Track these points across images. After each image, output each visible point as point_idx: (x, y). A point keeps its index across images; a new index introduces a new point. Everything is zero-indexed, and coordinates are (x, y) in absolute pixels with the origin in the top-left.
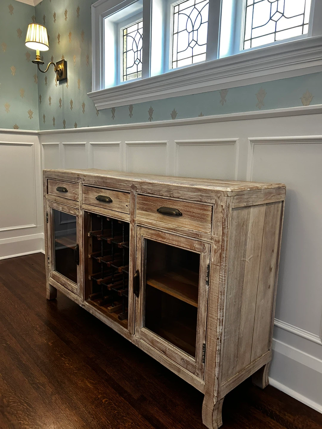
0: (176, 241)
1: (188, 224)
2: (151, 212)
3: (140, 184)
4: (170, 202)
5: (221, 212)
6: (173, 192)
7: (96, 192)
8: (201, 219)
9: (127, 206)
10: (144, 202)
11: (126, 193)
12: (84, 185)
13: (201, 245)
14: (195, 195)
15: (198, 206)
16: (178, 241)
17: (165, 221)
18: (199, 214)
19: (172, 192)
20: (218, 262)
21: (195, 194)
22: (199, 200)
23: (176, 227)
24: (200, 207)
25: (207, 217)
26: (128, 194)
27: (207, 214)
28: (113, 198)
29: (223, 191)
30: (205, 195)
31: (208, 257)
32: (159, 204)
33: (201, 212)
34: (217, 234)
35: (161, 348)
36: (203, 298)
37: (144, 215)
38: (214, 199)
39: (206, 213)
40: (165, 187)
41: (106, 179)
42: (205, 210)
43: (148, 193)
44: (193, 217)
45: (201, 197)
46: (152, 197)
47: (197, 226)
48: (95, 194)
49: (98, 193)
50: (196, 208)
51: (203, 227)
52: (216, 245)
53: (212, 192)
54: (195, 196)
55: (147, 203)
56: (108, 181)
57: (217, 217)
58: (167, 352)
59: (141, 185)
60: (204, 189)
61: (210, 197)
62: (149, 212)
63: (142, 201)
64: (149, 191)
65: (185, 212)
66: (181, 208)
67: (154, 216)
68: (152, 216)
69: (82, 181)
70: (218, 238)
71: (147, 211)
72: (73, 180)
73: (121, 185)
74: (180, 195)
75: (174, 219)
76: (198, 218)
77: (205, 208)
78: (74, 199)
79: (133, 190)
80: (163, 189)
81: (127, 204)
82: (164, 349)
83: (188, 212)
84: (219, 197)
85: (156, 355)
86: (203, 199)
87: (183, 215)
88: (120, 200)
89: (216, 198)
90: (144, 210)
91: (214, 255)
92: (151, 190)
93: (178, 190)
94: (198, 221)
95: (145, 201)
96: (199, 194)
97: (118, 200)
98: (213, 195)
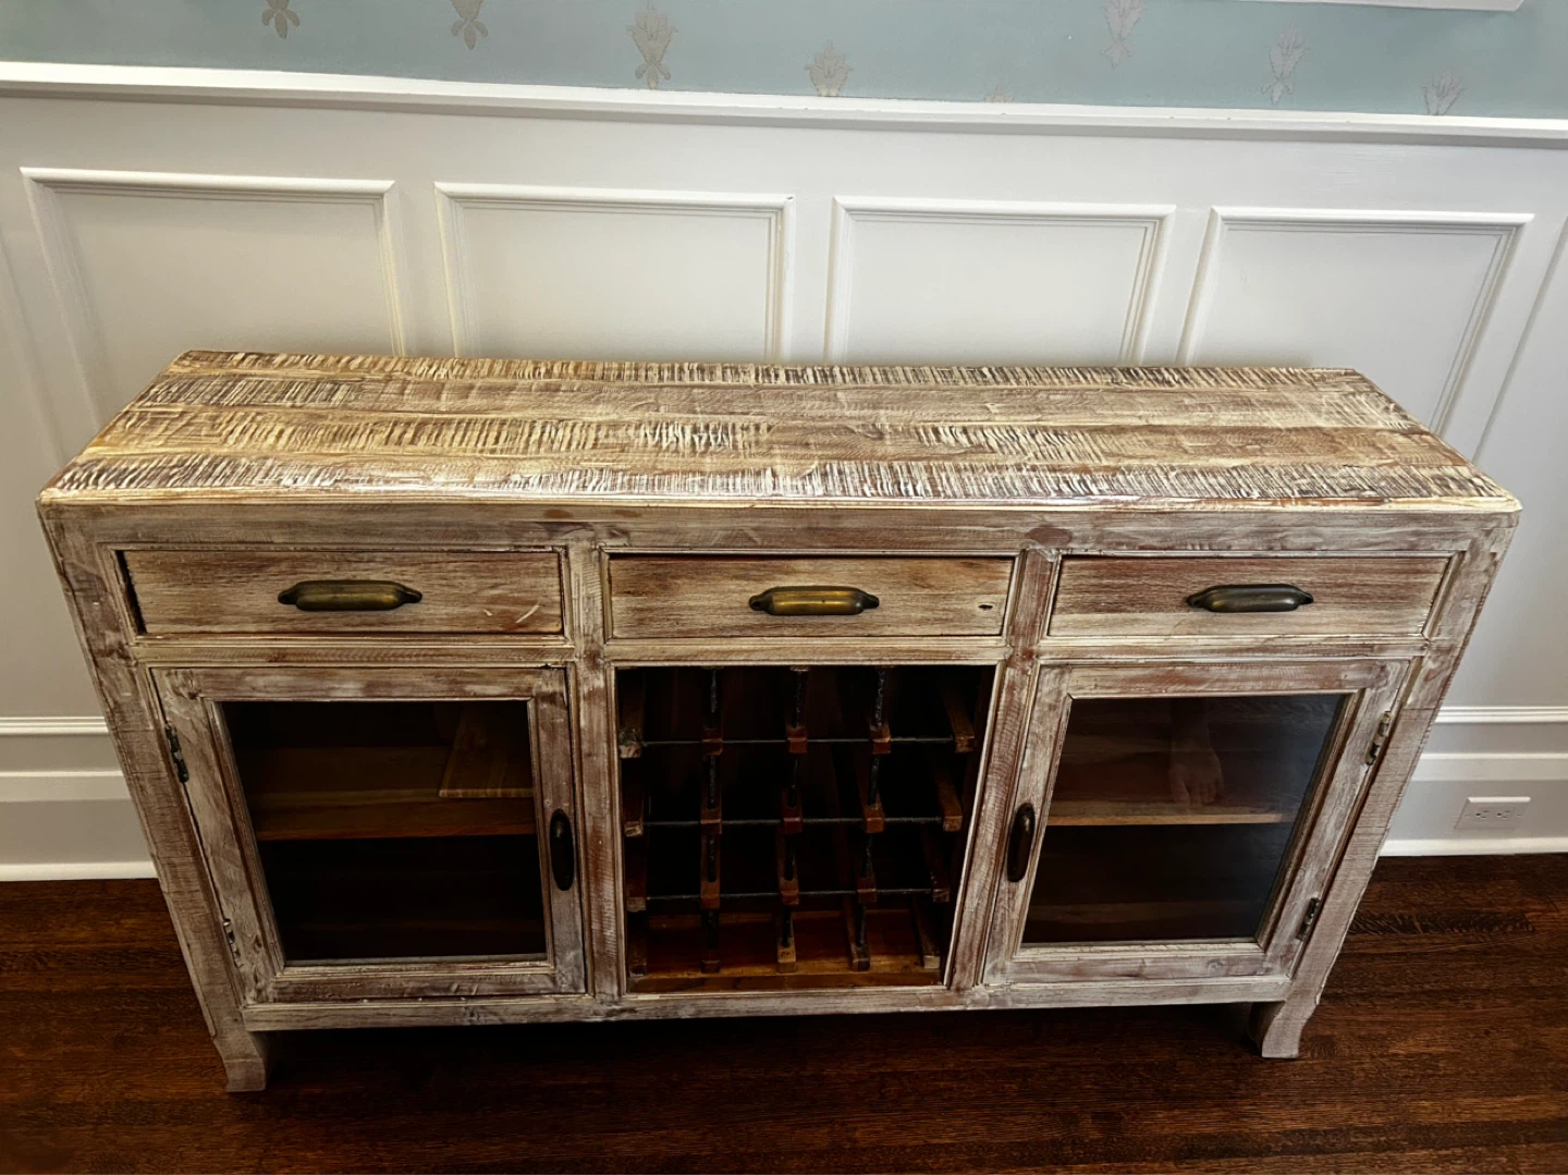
0: (1258, 679)
1: (1328, 624)
2: (1141, 612)
3: (1098, 518)
4: (1258, 565)
5: (1486, 571)
6: (1285, 534)
7: (737, 577)
8: (1392, 598)
9: (984, 607)
10: (1105, 581)
11: (984, 562)
12: (613, 556)
13: (1370, 670)
14: (1388, 534)
15: (1391, 564)
16: (1267, 679)
17: (1216, 630)
18: (1389, 586)
19: (1279, 535)
20: (1432, 701)
21: (1395, 530)
22: (1405, 546)
23: (1269, 639)
24: (1397, 567)
25: (1419, 591)
26: (995, 565)
27: (1421, 583)
28: (884, 587)
29: (1509, 514)
30: (1433, 529)
31: (1389, 697)
32: (1198, 579)
33: (1402, 579)
34: (1450, 632)
35: (1119, 971)
36: (1340, 797)
37: (1102, 624)
38: (1465, 538)
39: (1419, 580)
40: (1248, 521)
41: (839, 517)
42: (1418, 572)
43: (1142, 548)
44: (1358, 597)
45: (1413, 539)
46: (1160, 561)
47: (1372, 620)
48: (732, 585)
49: (758, 580)
50: (1382, 571)
51: (1395, 621)
52: (1435, 661)
53: (1466, 520)
54: (1387, 539)
55: (1126, 584)
56: (846, 524)
57: (1462, 588)
58: (1146, 971)
59: (1096, 522)
60: (1436, 515)
61: (1455, 536)
62: (1129, 612)
63: (1093, 581)
64: (1153, 542)
65: (1327, 587)
66: (1309, 579)
67: (1155, 622)
68: (1147, 622)
69: (594, 539)
70: (1450, 640)
71: (1121, 611)
72: (499, 538)
73: (954, 532)
74: (1320, 540)
75: (1267, 617)
76: (1379, 598)
77: (1420, 567)
78: (500, 629)
79: (1038, 547)
80: (1236, 529)
81: (986, 600)
82: (1133, 967)
83: (1340, 586)
84: (1488, 533)
85: (1092, 994)
86: (1422, 544)
87: (1315, 600)
88: (936, 592)
89: (1476, 535)
90: (1100, 611)
91: (1422, 687)
92: (1165, 536)
93: (1312, 524)
94: (1376, 606)
95: (1114, 576)
96: (1413, 528)
97: (926, 591)
98: (1469, 528)
